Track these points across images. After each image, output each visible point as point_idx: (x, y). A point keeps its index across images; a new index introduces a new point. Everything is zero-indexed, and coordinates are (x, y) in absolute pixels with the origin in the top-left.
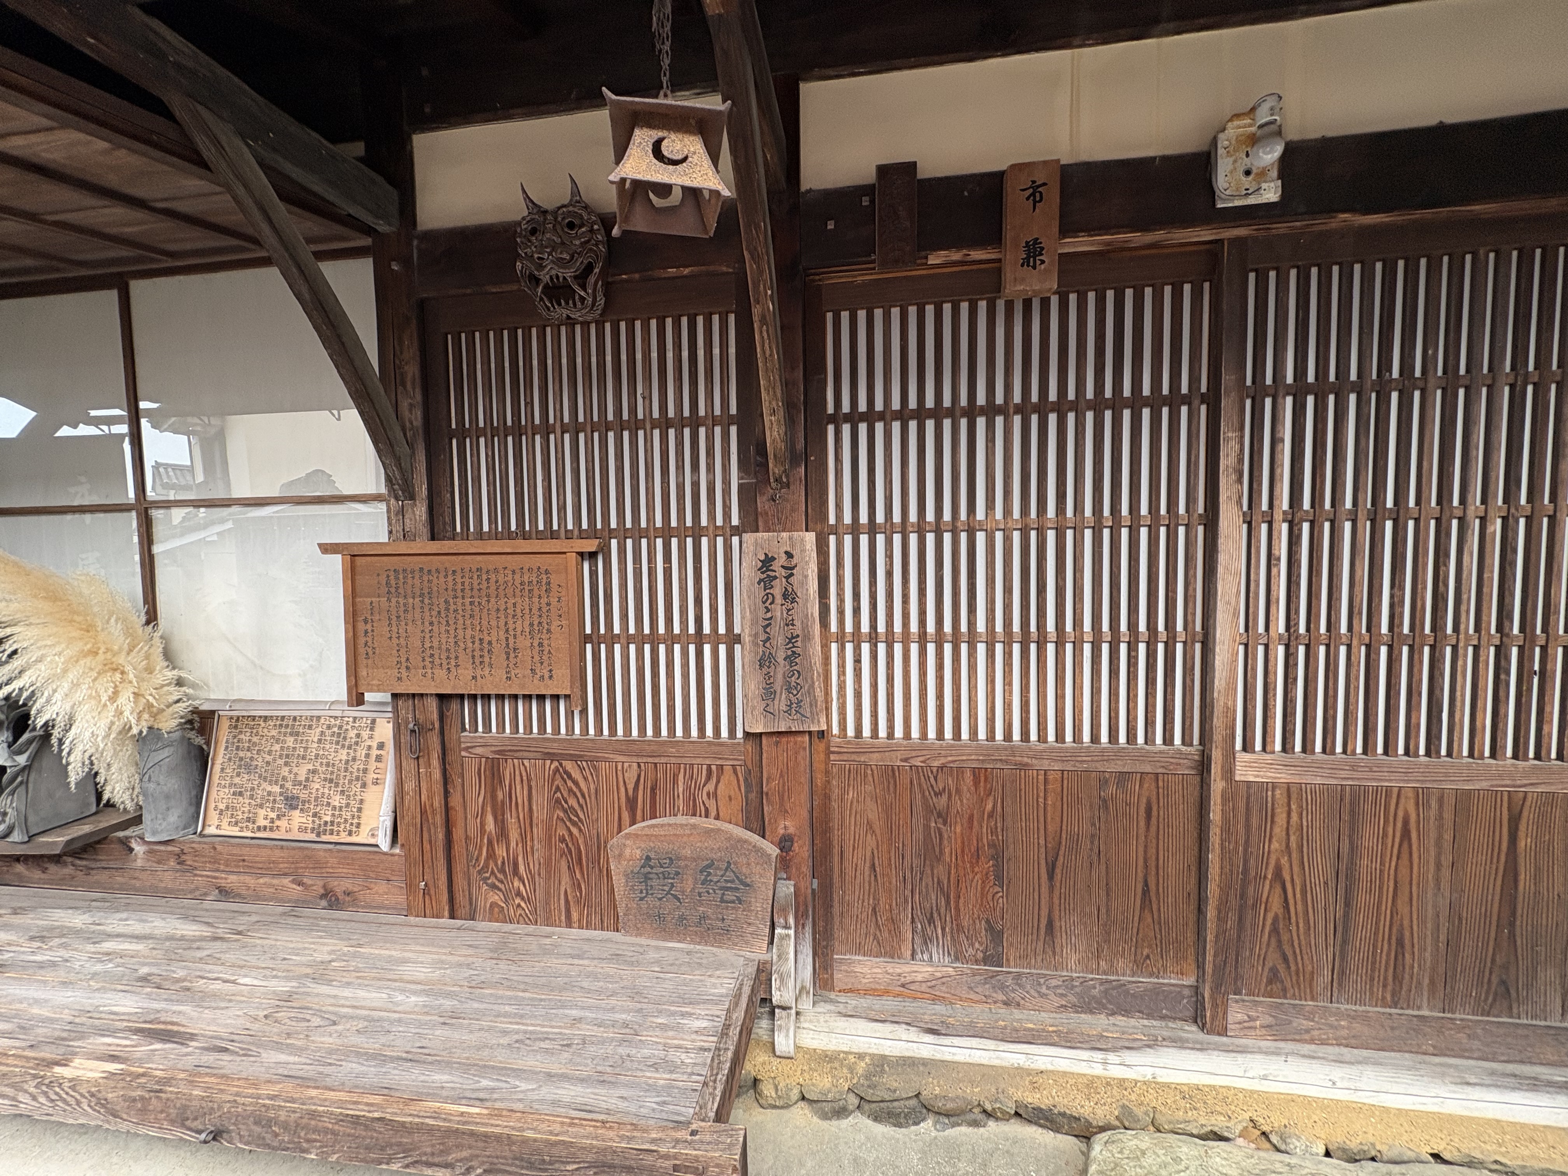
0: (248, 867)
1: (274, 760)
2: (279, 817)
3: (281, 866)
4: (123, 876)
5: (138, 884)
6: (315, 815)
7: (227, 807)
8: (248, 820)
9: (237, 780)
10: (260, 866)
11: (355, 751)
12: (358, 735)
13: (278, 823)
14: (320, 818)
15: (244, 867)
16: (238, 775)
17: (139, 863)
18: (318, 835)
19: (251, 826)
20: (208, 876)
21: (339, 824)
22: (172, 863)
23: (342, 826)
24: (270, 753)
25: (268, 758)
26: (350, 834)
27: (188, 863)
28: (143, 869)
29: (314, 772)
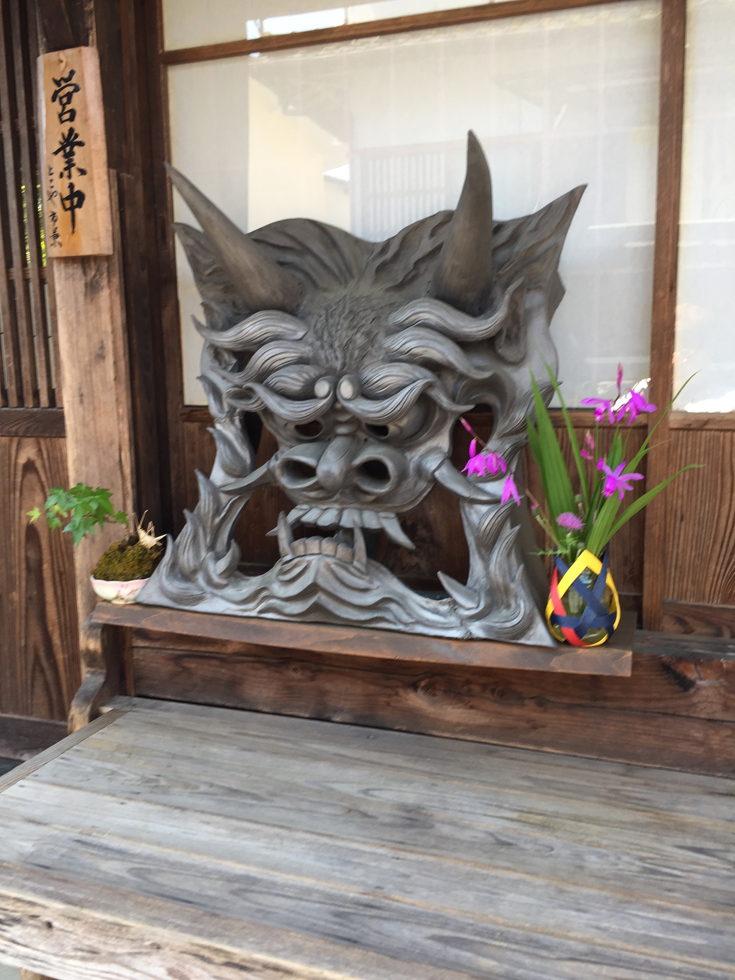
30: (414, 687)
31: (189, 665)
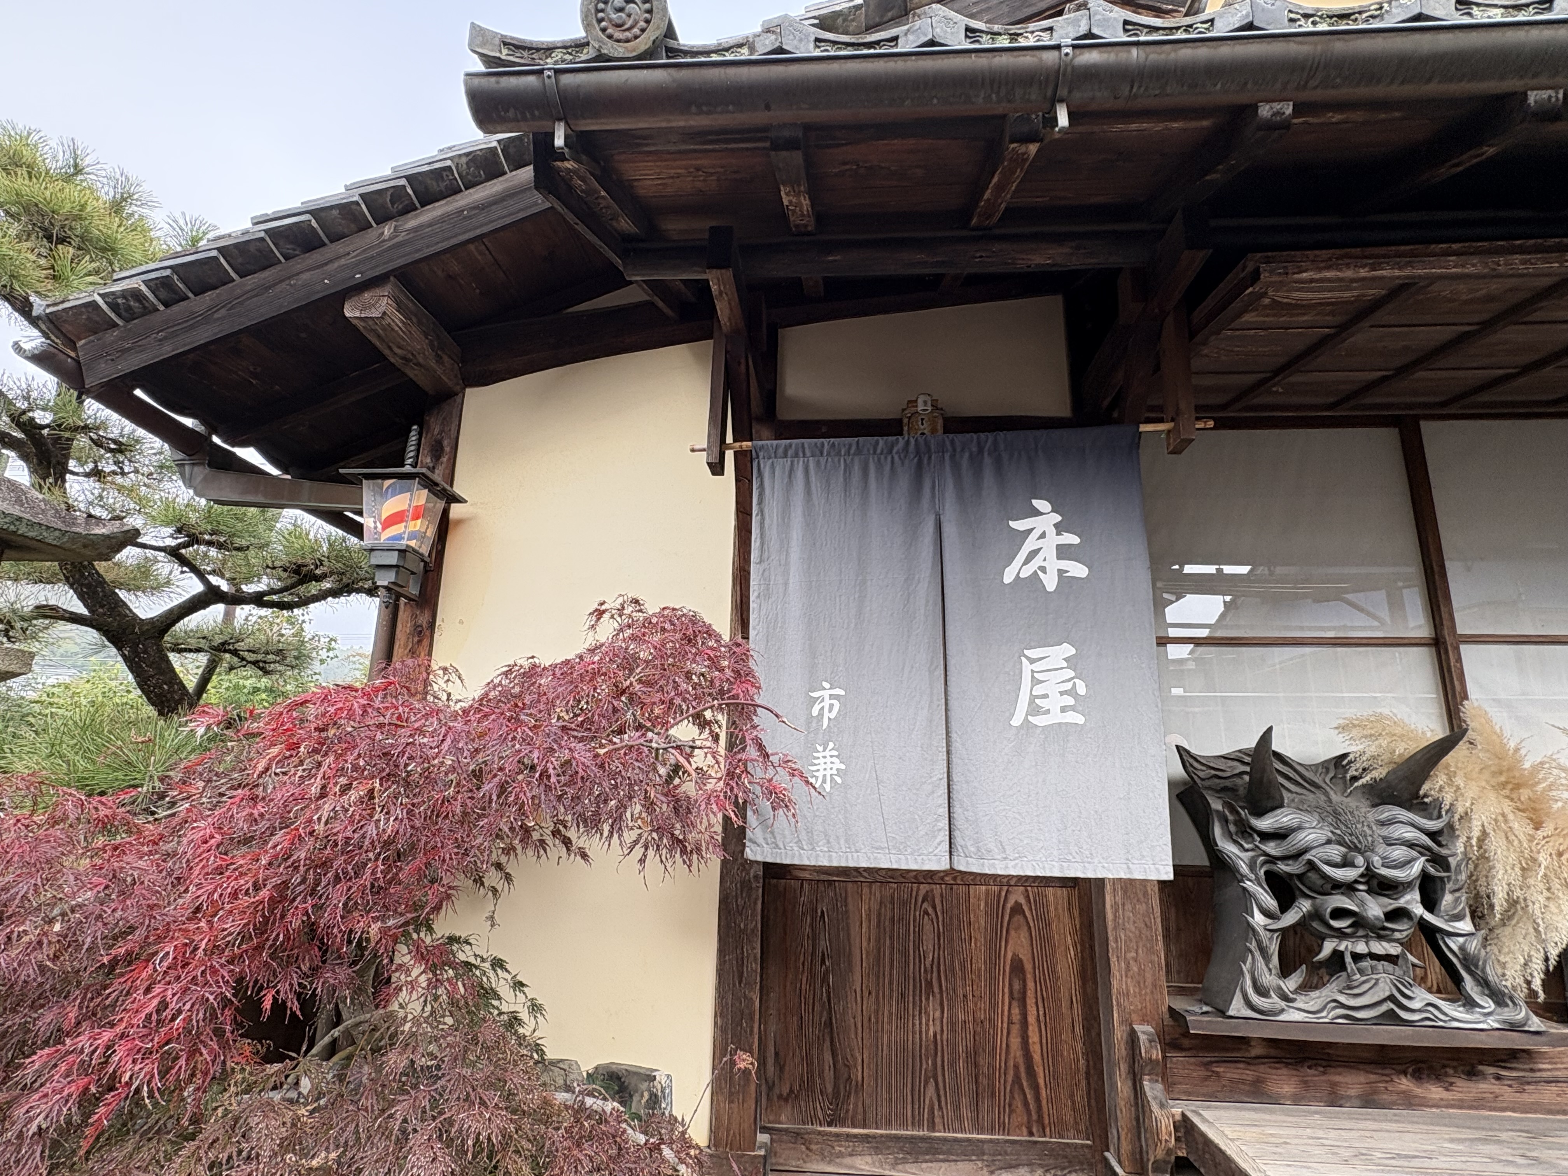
30: (1405, 1073)
31: (1218, 1069)
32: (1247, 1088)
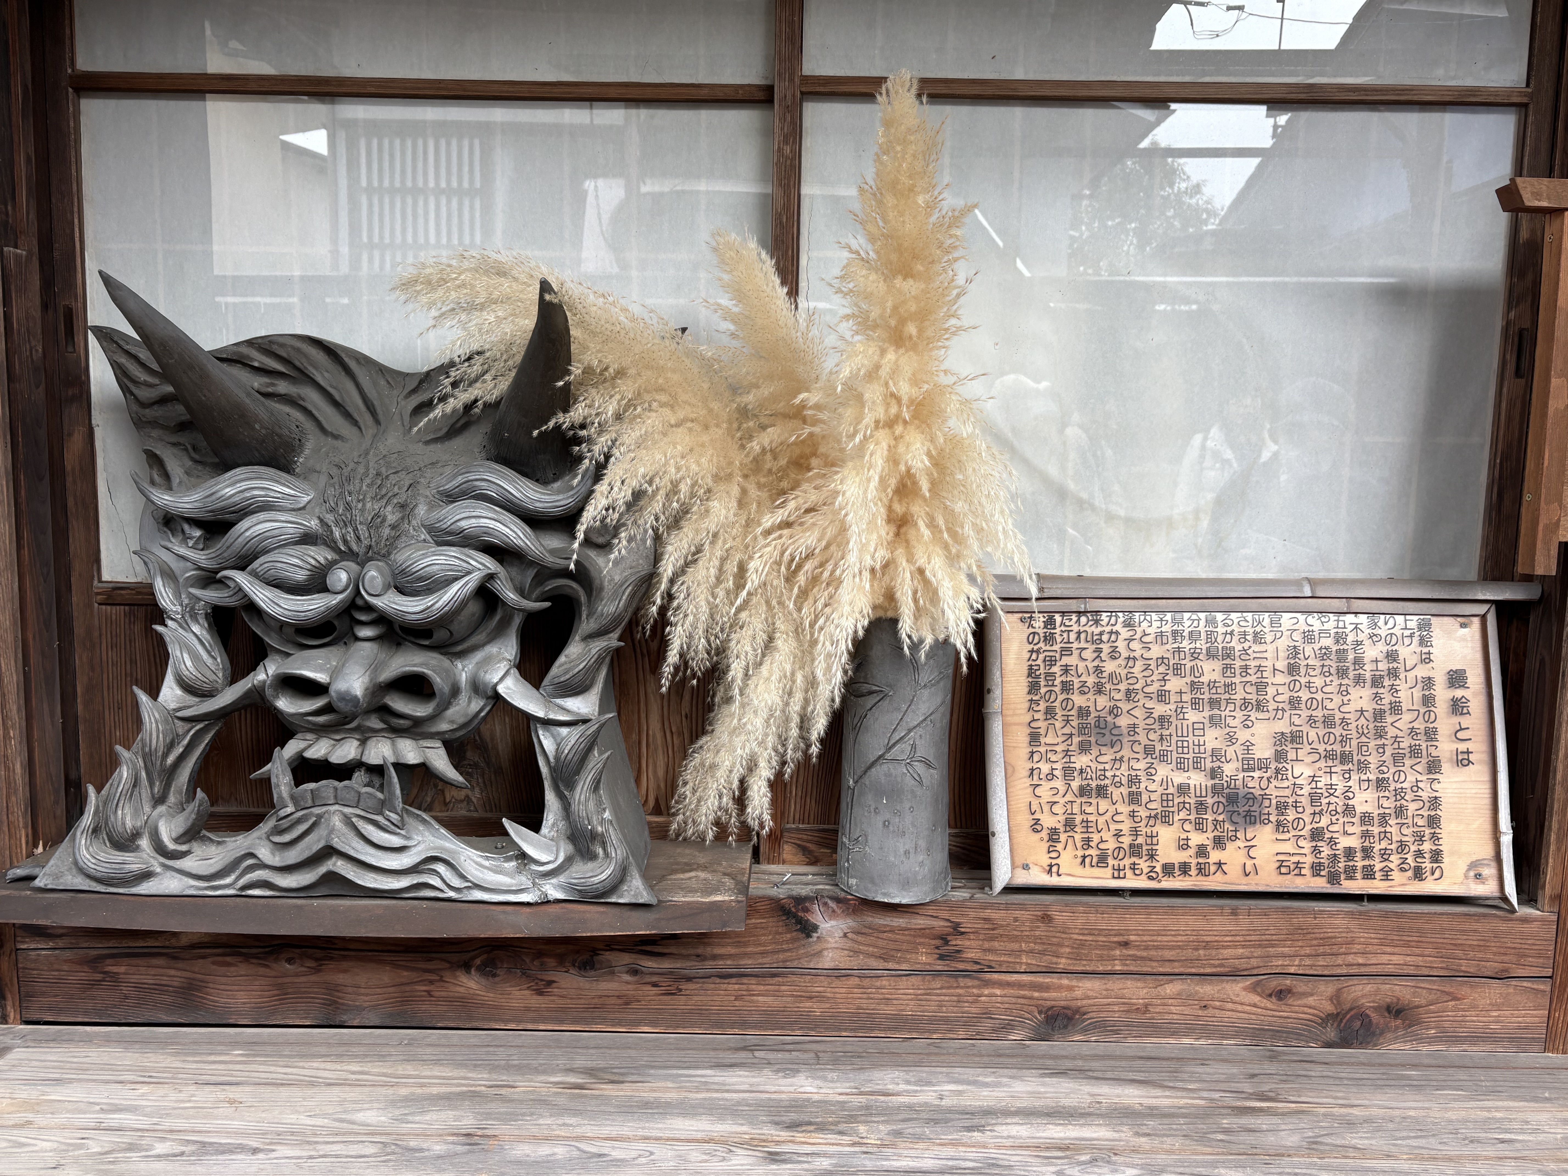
0: (1135, 958)
1: (1179, 712)
2: (1219, 843)
3: (1227, 953)
4: (776, 994)
5: (817, 1009)
6: (1316, 835)
7: (1069, 824)
8: (1135, 850)
9: (1081, 761)
10: (1168, 954)
11: (1393, 689)
12: (1392, 656)
13: (1215, 856)
14: (1332, 842)
15: (1123, 959)
16: (1084, 748)
17: (829, 960)
18: (1333, 878)
19: (1144, 864)
20: (1020, 985)
21: (1385, 855)
22: (924, 958)
23: (1395, 859)
24: (1162, 696)
25: (1160, 709)
26: (1418, 874)
27: (970, 955)
28: (838, 973)
29: (1295, 738)
30: (466, 967)
31: (115, 969)
32: (168, 999)
